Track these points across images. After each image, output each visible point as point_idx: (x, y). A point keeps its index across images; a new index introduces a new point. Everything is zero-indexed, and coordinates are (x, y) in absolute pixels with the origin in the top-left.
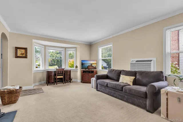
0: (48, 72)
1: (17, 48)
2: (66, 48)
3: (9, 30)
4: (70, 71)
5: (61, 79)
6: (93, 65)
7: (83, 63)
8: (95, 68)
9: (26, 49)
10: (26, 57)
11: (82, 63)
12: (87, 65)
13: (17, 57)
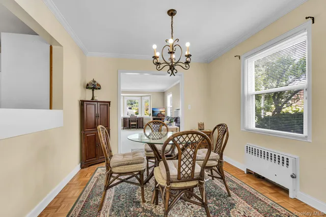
0: (124, 118)
2: (141, 97)
4: (143, 118)
6: (162, 113)
8: (164, 116)
11: (153, 111)
12: (157, 113)
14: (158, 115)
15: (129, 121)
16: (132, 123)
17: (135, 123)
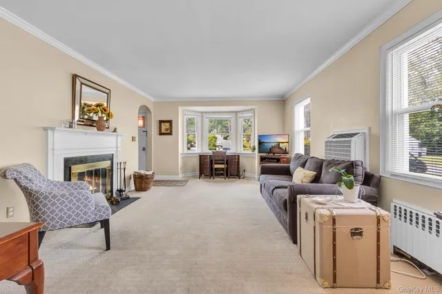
0: (200, 156)
1: (161, 122)
2: (236, 112)
3: (152, 99)
4: (239, 156)
5: (222, 169)
6: (281, 145)
7: (262, 141)
8: (285, 152)
9: (170, 122)
10: (170, 134)
11: (259, 140)
12: (270, 145)
13: (161, 134)
14: (270, 151)
15: (211, 161)
16: (216, 166)
17: (223, 166)
